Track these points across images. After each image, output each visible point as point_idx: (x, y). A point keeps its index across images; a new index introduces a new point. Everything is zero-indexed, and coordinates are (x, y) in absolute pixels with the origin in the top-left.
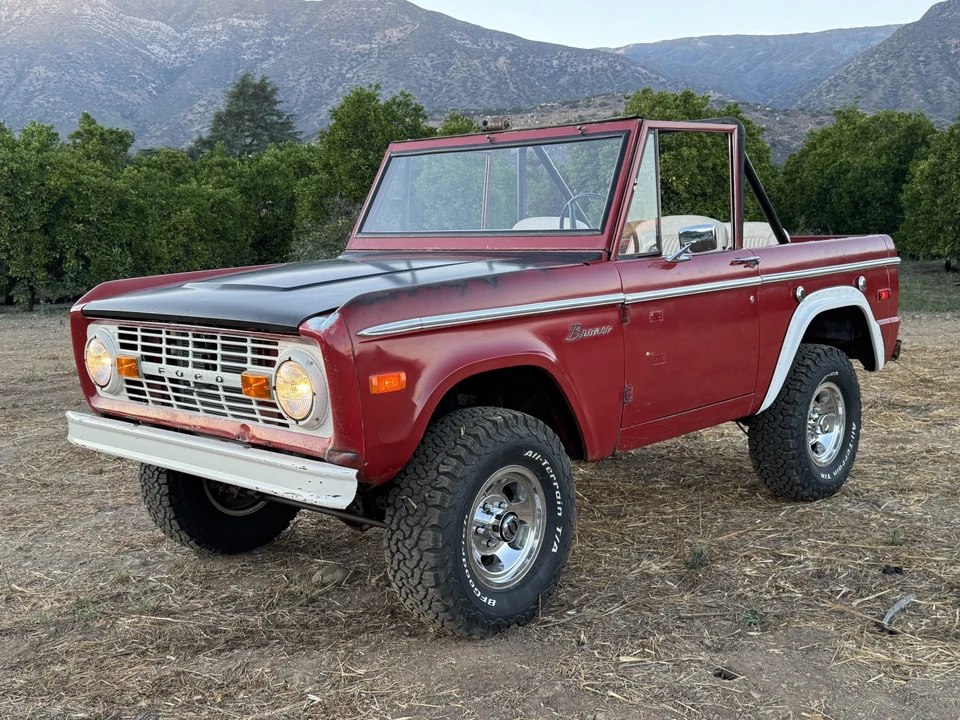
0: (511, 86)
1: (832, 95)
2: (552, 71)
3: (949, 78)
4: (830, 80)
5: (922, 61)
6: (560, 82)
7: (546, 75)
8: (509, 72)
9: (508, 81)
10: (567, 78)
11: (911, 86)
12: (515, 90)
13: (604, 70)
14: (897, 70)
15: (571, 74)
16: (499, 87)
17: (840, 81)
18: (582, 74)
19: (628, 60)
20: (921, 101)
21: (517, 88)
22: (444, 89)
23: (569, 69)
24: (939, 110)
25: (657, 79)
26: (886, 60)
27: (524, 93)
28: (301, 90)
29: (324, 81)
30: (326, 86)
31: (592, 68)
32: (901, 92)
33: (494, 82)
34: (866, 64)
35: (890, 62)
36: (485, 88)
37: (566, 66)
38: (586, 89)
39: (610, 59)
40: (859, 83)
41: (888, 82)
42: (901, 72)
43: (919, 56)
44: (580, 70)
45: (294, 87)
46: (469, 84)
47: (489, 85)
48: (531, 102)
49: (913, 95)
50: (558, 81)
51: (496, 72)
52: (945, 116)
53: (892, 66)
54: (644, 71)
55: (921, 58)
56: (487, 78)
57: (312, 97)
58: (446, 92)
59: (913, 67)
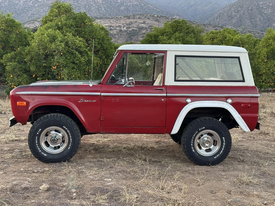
0: (103, 9)
1: (218, 20)
2: (118, 4)
3: (259, 16)
4: (217, 14)
5: (250, 9)
6: (121, 9)
7: (116, 6)
8: (102, 3)
9: (102, 7)
10: (124, 7)
11: (246, 18)
12: (104, 10)
13: (137, 5)
14: (241, 12)
15: (125, 6)
16: (98, 9)
17: (221, 15)
18: (129, 6)
19: (146, 2)
20: (250, 23)
21: (105, 10)
22: (77, 8)
23: (124, 4)
24: (256, 27)
25: (157, 10)
26: (238, 8)
27: (108, 12)
28: (20, 5)
29: (30, 2)
30: (31, 3)
31: (133, 4)
32: (243, 20)
33: (97, 7)
34: (231, 9)
35: (239, 9)
36: (93, 9)
37: (123, 3)
38: (130, 12)
39: (139, 1)
40: (228, 16)
41: (238, 16)
42: (243, 13)
43: (249, 7)
44: (128, 5)
45: (18, 3)
46: (87, 7)
47: (95, 8)
48: (110, 15)
49: (247, 21)
50: (120, 8)
51: (97, 3)
52: (258, 29)
53: (240, 10)
54: (152, 7)
55: (250, 8)
56: (94, 5)
57: (25, 7)
58: (78, 9)
59: (247, 11)
